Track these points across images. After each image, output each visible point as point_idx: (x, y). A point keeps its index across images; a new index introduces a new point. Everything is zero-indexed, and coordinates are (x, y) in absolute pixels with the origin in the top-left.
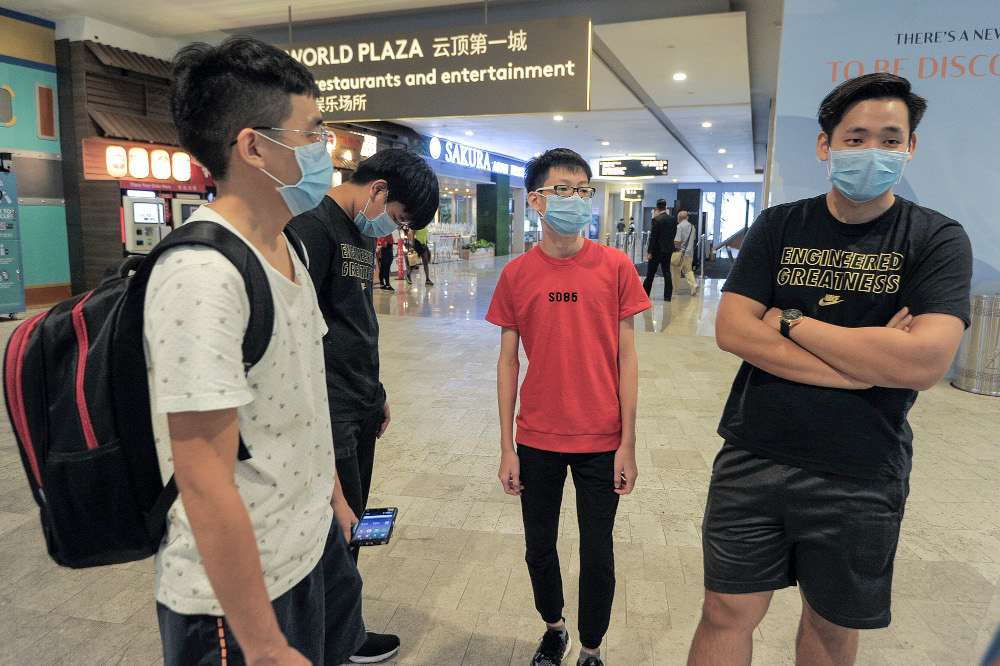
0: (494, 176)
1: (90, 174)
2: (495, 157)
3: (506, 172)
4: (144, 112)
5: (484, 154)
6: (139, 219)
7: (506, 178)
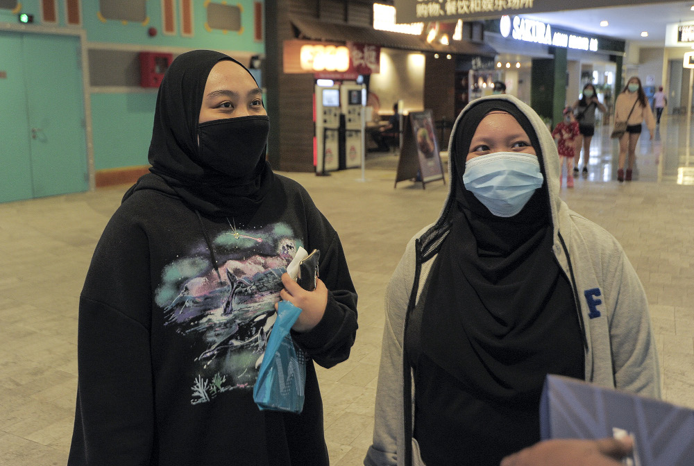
0: (552, 49)
1: (289, 68)
2: (556, 29)
3: (565, 45)
4: (317, 16)
5: (546, 25)
6: (326, 103)
7: (564, 51)
